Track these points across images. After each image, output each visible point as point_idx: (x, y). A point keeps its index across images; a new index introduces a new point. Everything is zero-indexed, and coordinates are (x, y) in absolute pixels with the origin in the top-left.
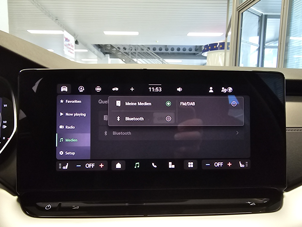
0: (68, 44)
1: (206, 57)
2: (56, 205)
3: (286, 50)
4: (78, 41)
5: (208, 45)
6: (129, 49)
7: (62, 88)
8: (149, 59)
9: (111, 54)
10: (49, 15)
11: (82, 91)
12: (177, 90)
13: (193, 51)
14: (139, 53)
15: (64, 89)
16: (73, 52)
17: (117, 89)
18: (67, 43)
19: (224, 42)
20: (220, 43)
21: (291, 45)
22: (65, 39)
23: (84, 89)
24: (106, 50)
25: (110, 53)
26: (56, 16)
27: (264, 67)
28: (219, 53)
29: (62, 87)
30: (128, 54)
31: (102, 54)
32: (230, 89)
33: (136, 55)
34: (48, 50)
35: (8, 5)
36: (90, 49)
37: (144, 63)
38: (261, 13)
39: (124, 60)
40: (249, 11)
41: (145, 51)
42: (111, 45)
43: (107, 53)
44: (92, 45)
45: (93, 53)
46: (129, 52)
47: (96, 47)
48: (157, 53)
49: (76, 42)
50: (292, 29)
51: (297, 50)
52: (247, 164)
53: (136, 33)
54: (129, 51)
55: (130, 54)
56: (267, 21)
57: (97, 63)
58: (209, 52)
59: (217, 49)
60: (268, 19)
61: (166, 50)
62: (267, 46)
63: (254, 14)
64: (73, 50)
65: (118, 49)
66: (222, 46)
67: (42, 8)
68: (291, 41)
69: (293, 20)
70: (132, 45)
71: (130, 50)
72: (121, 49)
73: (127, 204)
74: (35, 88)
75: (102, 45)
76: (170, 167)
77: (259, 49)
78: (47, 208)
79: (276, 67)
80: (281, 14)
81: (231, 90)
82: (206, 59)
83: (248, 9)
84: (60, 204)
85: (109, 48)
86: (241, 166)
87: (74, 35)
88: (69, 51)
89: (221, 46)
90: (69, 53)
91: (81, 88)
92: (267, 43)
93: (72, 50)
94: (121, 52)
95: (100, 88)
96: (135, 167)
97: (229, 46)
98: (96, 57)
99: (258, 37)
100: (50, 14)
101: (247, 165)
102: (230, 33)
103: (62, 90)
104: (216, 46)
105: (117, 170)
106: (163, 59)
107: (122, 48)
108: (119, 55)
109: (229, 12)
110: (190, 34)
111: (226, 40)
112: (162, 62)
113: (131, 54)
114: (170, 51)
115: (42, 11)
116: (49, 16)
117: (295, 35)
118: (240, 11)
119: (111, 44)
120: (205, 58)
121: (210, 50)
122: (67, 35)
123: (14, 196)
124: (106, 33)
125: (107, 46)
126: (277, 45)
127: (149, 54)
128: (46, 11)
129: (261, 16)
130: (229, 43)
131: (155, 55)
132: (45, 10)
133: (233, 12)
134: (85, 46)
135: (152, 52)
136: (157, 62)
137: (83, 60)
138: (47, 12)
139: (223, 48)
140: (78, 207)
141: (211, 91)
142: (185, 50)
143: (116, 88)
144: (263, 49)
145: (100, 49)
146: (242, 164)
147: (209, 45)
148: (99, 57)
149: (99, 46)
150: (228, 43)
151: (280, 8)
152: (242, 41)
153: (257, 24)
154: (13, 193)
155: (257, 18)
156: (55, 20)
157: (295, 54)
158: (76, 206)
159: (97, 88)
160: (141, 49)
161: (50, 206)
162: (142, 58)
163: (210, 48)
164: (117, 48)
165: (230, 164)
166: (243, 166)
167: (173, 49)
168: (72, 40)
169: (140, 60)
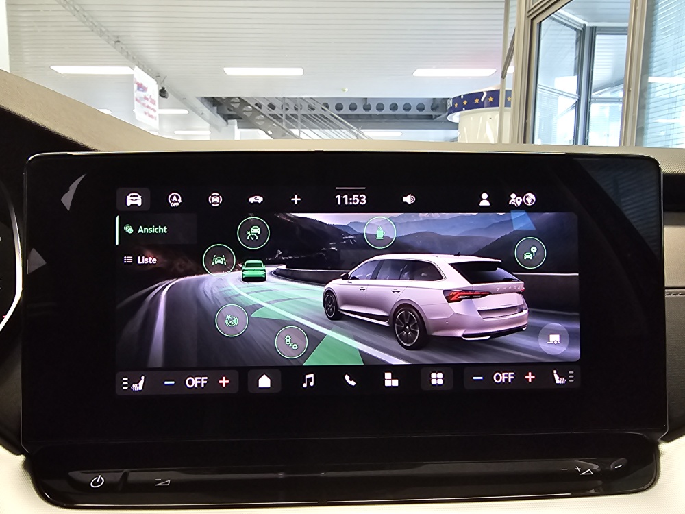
0: (143, 96)
1: (458, 123)
2: (116, 476)
3: (642, 107)
4: (166, 89)
5: (462, 97)
6: (282, 106)
7: (128, 197)
8: (327, 130)
9: (241, 118)
10: (101, 31)
11: (177, 204)
12: (404, 201)
13: (427, 112)
14: (304, 115)
15: (134, 200)
16: (156, 115)
17: (260, 199)
18: (142, 94)
19: (498, 89)
20: (488, 92)
21: (652, 95)
22: (136, 86)
23: (180, 201)
24: (229, 110)
25: (238, 118)
26: (116, 34)
27: (590, 144)
28: (486, 114)
29: (128, 195)
30: (281, 119)
31: (220, 120)
32: (530, 198)
33: (299, 121)
34: (100, 110)
35: (8, 10)
36: (193, 109)
37: (315, 137)
38: (583, 22)
39: (270, 132)
40: (554, 19)
41: (318, 111)
42: (239, 98)
43: (231, 117)
44: (197, 98)
45: (200, 118)
46: (282, 115)
47: (206, 103)
48: (346, 117)
49: (162, 93)
50: (655, 59)
51: (666, 107)
52: (572, 376)
53: (298, 72)
54: (281, 113)
55: (284, 118)
56: (597, 42)
57: (209, 139)
58: (465, 112)
59: (481, 105)
60: (598, 37)
61: (365, 109)
62: (595, 98)
63: (565, 24)
64: (155, 111)
65: (257, 108)
66: (494, 99)
67: (84, 16)
68: (653, 85)
69: (657, 38)
70: (289, 98)
71: (284, 109)
72: (263, 107)
73: (281, 475)
74: (67, 200)
75: (220, 98)
76: (388, 383)
77: (577, 105)
78: (93, 485)
79: (618, 145)
80: (630, 24)
81: (533, 201)
82: (457, 129)
83: (553, 13)
84: (125, 476)
85: (236, 106)
86: (557, 382)
87: (157, 76)
88: (146, 113)
89: (491, 99)
90: (147, 116)
91: (175, 197)
92: (595, 91)
93: (153, 109)
94: (263, 115)
95: (218, 196)
96: (305, 385)
97: (509, 99)
98: (208, 125)
99: (576, 77)
100: (103, 29)
101: (571, 379)
102: (511, 70)
103: (129, 203)
104: (480, 100)
105: (261, 391)
106: (358, 128)
107: (265, 104)
108: (258, 120)
109: (510, 21)
110: (420, 73)
111: (503, 84)
112: (357, 135)
113: (286, 118)
114: (373, 111)
115: (84, 22)
116: (101, 34)
117: (662, 72)
118: (534, 19)
119: (239, 96)
120: (455, 126)
121: (466, 109)
122: (140, 76)
123: (16, 456)
124: (230, 71)
125: (232, 100)
126: (620, 94)
127: (327, 119)
128: (92, 22)
129: (581, 29)
130: (511, 91)
131: (341, 121)
132: (91, 19)
133: (517, 21)
134: (183, 101)
135: (334, 115)
136: (345, 136)
137: (177, 132)
138: (96, 24)
139: (495, 103)
140: (169, 481)
141: (485, 203)
142: (409, 109)
143: (258, 197)
144: (588, 104)
145: (215, 108)
146: (560, 377)
147: (464, 96)
148: (213, 125)
149: (214, 102)
150: (506, 91)
151: (628, 11)
152: (538, 86)
153: (573, 48)
154: (15, 449)
155: (573, 35)
156: (114, 43)
157: (659, 116)
158: (163, 479)
159: (212, 196)
160: (309, 106)
161: (101, 480)
162: (311, 127)
163: (465, 103)
164: (253, 105)
165: (530, 377)
166: (563, 381)
167: (380, 107)
168: (153, 88)
169: (307, 131)
